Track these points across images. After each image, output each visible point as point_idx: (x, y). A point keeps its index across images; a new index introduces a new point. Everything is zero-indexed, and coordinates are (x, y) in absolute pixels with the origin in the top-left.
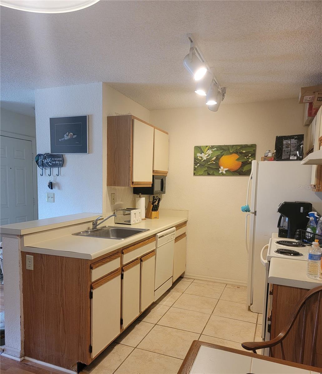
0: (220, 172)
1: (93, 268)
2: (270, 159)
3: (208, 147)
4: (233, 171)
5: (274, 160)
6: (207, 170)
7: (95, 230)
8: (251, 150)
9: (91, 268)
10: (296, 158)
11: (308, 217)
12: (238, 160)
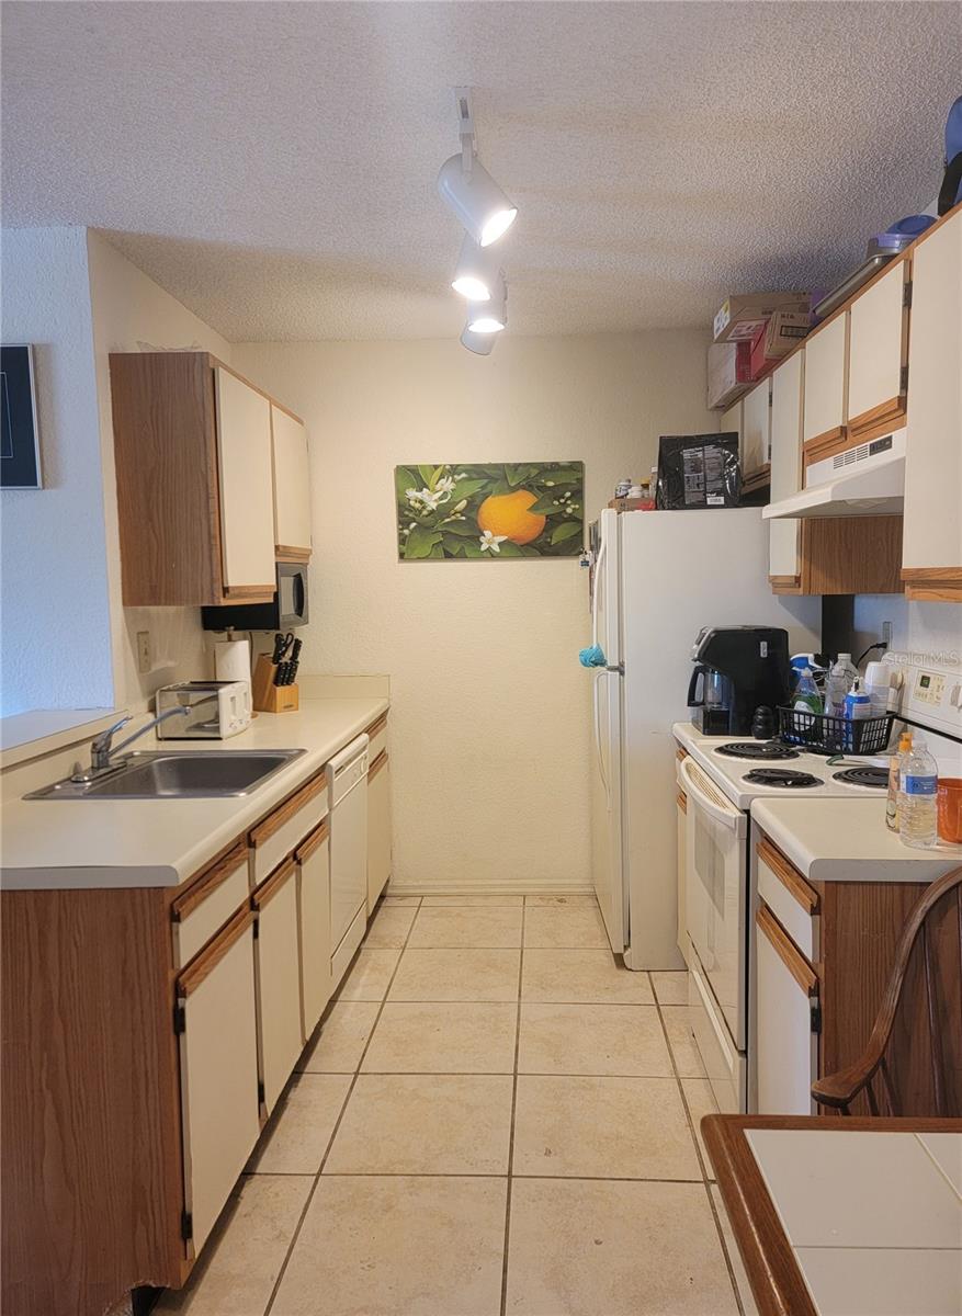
0: (483, 548)
1: (182, 916)
2: (642, 504)
3: (439, 471)
4: (522, 543)
5: (656, 509)
6: (441, 542)
7: (102, 771)
8: (571, 479)
9: (176, 918)
10: (721, 500)
11: (797, 669)
12: (533, 508)
